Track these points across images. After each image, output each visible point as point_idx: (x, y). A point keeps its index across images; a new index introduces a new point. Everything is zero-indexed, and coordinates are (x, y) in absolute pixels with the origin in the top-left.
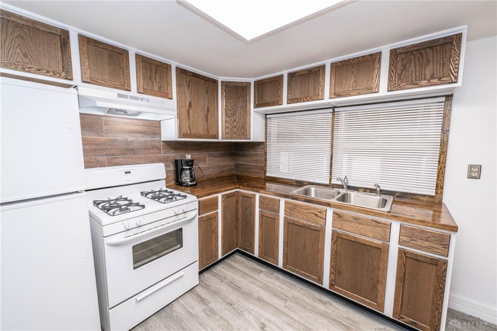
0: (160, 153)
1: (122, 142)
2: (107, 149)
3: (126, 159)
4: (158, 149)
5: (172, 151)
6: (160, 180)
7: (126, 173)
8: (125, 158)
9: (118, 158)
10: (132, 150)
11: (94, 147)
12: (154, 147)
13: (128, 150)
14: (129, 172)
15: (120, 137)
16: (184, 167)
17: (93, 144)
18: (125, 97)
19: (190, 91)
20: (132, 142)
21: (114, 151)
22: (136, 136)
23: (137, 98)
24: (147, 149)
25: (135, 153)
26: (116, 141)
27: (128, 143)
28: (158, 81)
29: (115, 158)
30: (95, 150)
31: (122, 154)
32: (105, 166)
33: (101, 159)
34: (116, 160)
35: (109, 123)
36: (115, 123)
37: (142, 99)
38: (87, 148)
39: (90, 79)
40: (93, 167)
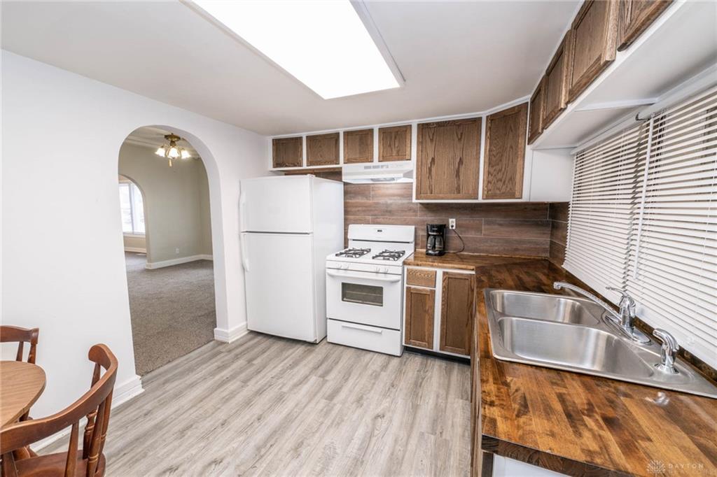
0: (416, 216)
1: (383, 204)
2: (371, 210)
3: (385, 219)
4: (415, 211)
5: (430, 214)
6: (408, 243)
7: (379, 231)
9: (379, 218)
10: (390, 212)
11: (364, 209)
12: (410, 210)
13: (387, 211)
14: (381, 231)
15: (382, 201)
16: (430, 233)
17: (364, 206)
18: (369, 167)
19: (434, 145)
20: (391, 204)
21: (376, 212)
22: (393, 199)
23: (378, 167)
24: (402, 211)
25: (393, 215)
26: (378, 203)
27: (387, 205)
28: (396, 146)
30: (364, 211)
31: (382, 215)
32: (370, 224)
33: (367, 217)
34: (377, 219)
35: (375, 189)
36: (379, 188)
37: (382, 166)
38: (360, 209)
39: (348, 161)
40: (361, 224)
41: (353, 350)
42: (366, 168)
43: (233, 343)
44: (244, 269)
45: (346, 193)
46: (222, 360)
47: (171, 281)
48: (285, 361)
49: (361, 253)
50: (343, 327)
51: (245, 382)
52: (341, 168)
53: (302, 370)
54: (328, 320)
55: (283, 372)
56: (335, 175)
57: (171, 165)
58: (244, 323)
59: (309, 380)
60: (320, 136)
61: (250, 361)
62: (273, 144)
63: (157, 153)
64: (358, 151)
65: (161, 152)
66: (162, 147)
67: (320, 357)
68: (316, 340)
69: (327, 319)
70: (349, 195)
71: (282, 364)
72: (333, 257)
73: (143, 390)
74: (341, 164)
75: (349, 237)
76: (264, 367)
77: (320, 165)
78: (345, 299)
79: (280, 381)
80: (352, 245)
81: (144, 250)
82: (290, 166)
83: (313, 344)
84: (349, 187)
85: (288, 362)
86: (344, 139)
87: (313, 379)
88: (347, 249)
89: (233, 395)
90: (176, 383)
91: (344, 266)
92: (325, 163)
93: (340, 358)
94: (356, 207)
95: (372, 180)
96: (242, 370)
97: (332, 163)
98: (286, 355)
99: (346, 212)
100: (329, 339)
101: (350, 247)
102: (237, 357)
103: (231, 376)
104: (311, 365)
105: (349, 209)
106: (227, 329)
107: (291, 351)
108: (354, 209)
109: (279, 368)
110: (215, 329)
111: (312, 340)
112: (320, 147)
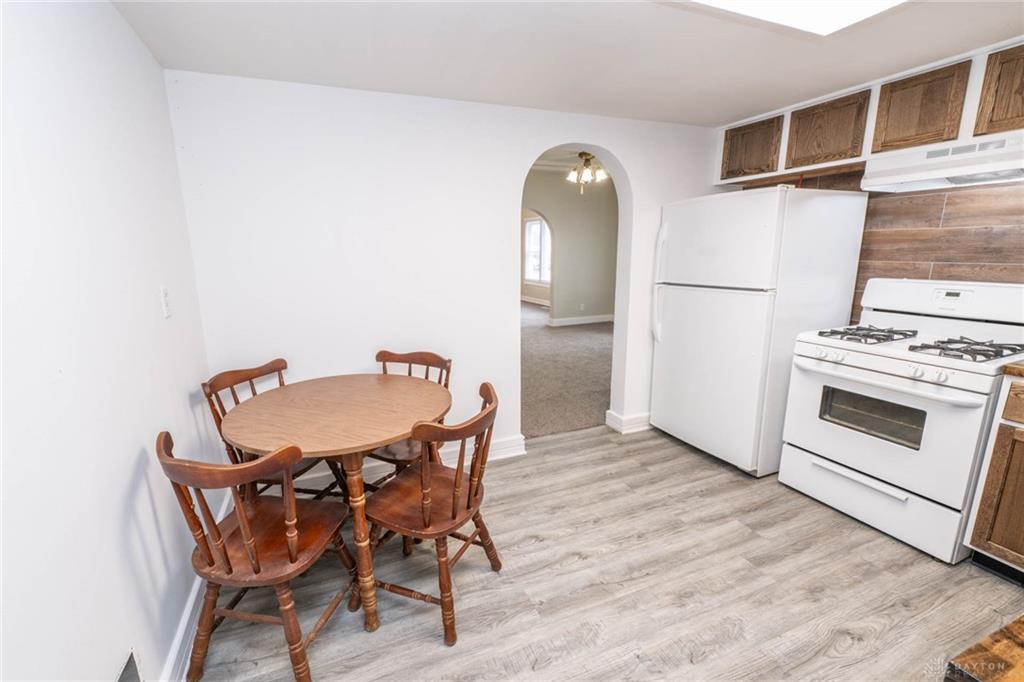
1: (976, 234)
2: (940, 248)
3: (977, 269)
7: (948, 294)
8: (973, 267)
9: (959, 266)
10: (998, 251)
11: (917, 245)
13: (986, 251)
14: (957, 295)
15: (974, 226)
17: (916, 240)
20: (1004, 234)
21: (951, 253)
22: (1018, 221)
25: (1005, 259)
26: (963, 233)
27: (989, 235)
29: (952, 265)
30: (916, 251)
31: (968, 259)
32: (927, 278)
33: (923, 264)
34: (951, 269)
35: (958, 200)
36: (971, 198)
37: (983, 146)
38: (905, 246)
39: (882, 146)
40: (902, 277)
41: (832, 511)
42: (931, 155)
43: (627, 435)
44: (653, 338)
45: (871, 214)
46: (610, 451)
47: (571, 343)
48: (695, 484)
49: (888, 336)
50: (814, 464)
51: (633, 487)
52: (863, 164)
53: (719, 504)
54: (785, 445)
55: (688, 495)
56: (849, 178)
57: (582, 192)
58: (646, 414)
59: (727, 522)
60: (823, 106)
61: (644, 465)
62: (726, 139)
63: (568, 179)
64: (916, 121)
65: (572, 177)
66: (575, 170)
67: (757, 499)
68: (756, 471)
69: (784, 442)
70: (879, 219)
71: (688, 485)
72: (813, 336)
73: (525, 453)
74: (866, 154)
75: (864, 303)
76: (661, 480)
77: (814, 163)
78: (827, 417)
79: (680, 505)
80: (867, 320)
81: (547, 303)
82: (751, 174)
83: (750, 476)
84: (882, 203)
85: (700, 485)
86: (881, 99)
87: (734, 524)
88: (855, 327)
89: (613, 495)
90: (556, 458)
91: (833, 355)
92: (827, 158)
93: (796, 515)
94: (895, 241)
95: (950, 180)
96: (631, 471)
97: (841, 155)
98: (699, 476)
99: (866, 253)
100: (781, 478)
101: (862, 324)
102: (628, 454)
103: (616, 473)
104: (737, 504)
105: (875, 247)
106: (622, 414)
107: (708, 473)
108: (887, 247)
109: (684, 488)
110: (608, 411)
111: (748, 468)
112: (820, 127)
